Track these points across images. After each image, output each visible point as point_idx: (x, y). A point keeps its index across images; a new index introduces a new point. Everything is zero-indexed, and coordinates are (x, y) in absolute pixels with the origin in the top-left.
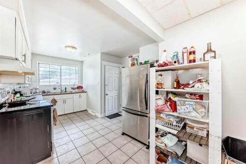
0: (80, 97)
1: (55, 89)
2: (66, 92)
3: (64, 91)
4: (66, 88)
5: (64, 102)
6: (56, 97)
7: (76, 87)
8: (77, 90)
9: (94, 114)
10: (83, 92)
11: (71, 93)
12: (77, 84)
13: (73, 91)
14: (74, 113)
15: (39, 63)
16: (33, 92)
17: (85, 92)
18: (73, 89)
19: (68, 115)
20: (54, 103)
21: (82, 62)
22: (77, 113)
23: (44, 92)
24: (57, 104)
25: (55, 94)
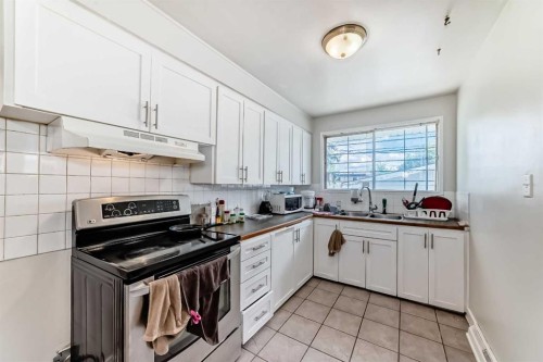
0: (429, 244)
1: (355, 201)
2: (384, 212)
3: (380, 209)
4: (385, 202)
5: (366, 248)
6: (345, 227)
7: (418, 199)
8: (421, 214)
10: (454, 224)
11: (397, 222)
12: (432, 188)
13: (411, 214)
14: (396, 298)
15: (326, 138)
16: (304, 205)
17: (462, 228)
18: (408, 205)
19: (374, 298)
20: (336, 243)
21: (454, 94)
22: (408, 309)
23: (327, 208)
24: (344, 247)
25: (343, 216)
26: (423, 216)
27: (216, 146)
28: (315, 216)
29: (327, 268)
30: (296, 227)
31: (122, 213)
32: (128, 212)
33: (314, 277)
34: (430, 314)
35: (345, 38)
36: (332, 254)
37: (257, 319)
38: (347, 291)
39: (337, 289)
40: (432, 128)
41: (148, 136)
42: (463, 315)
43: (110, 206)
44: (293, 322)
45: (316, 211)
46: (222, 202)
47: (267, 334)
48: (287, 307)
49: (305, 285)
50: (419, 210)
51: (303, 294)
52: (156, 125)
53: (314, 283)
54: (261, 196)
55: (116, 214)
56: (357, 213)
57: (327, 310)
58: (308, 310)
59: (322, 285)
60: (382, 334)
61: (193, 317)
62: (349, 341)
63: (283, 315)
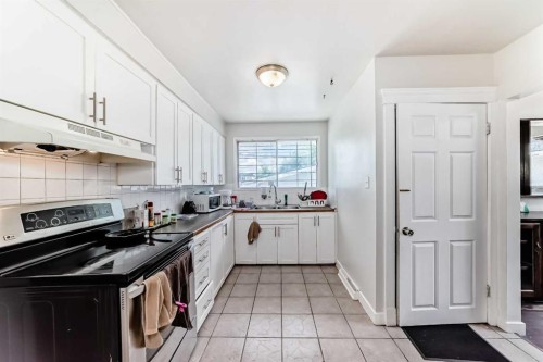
0: (317, 222)
1: (264, 197)
2: (287, 204)
3: (283, 202)
4: (286, 196)
5: (277, 233)
6: (261, 219)
7: (308, 193)
8: (310, 204)
9: (353, 295)
10: (328, 209)
11: (297, 210)
12: (315, 186)
13: (303, 204)
15: (238, 143)
16: (222, 203)
17: (333, 210)
18: (302, 198)
19: (285, 269)
20: (254, 232)
21: (326, 122)
22: (306, 270)
23: (242, 204)
24: (261, 235)
25: (257, 210)
26: (312, 205)
27: (155, 146)
28: (235, 212)
29: (247, 254)
30: (224, 222)
31: (49, 223)
32: (55, 221)
33: (236, 265)
34: (318, 270)
35: (276, 74)
36: (250, 243)
37: (205, 307)
38: (264, 269)
39: (257, 270)
40: (314, 143)
41: (93, 131)
42: (334, 265)
43: (32, 215)
44: (231, 303)
45: (234, 207)
46: (150, 204)
47: (213, 318)
48: (222, 294)
49: (230, 273)
50: (309, 201)
51: (231, 280)
52: (104, 120)
53: (237, 270)
54: (184, 197)
55: (42, 226)
56: (268, 207)
57: (254, 286)
58: (240, 291)
59: (244, 270)
60: (296, 289)
61: (179, 306)
62: (278, 301)
63: (221, 301)
